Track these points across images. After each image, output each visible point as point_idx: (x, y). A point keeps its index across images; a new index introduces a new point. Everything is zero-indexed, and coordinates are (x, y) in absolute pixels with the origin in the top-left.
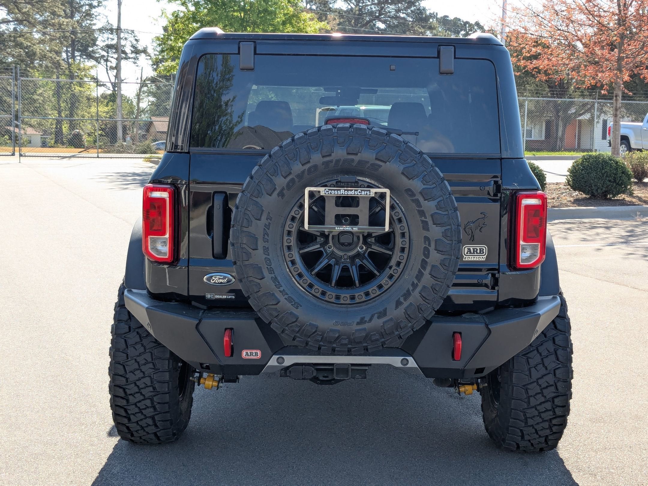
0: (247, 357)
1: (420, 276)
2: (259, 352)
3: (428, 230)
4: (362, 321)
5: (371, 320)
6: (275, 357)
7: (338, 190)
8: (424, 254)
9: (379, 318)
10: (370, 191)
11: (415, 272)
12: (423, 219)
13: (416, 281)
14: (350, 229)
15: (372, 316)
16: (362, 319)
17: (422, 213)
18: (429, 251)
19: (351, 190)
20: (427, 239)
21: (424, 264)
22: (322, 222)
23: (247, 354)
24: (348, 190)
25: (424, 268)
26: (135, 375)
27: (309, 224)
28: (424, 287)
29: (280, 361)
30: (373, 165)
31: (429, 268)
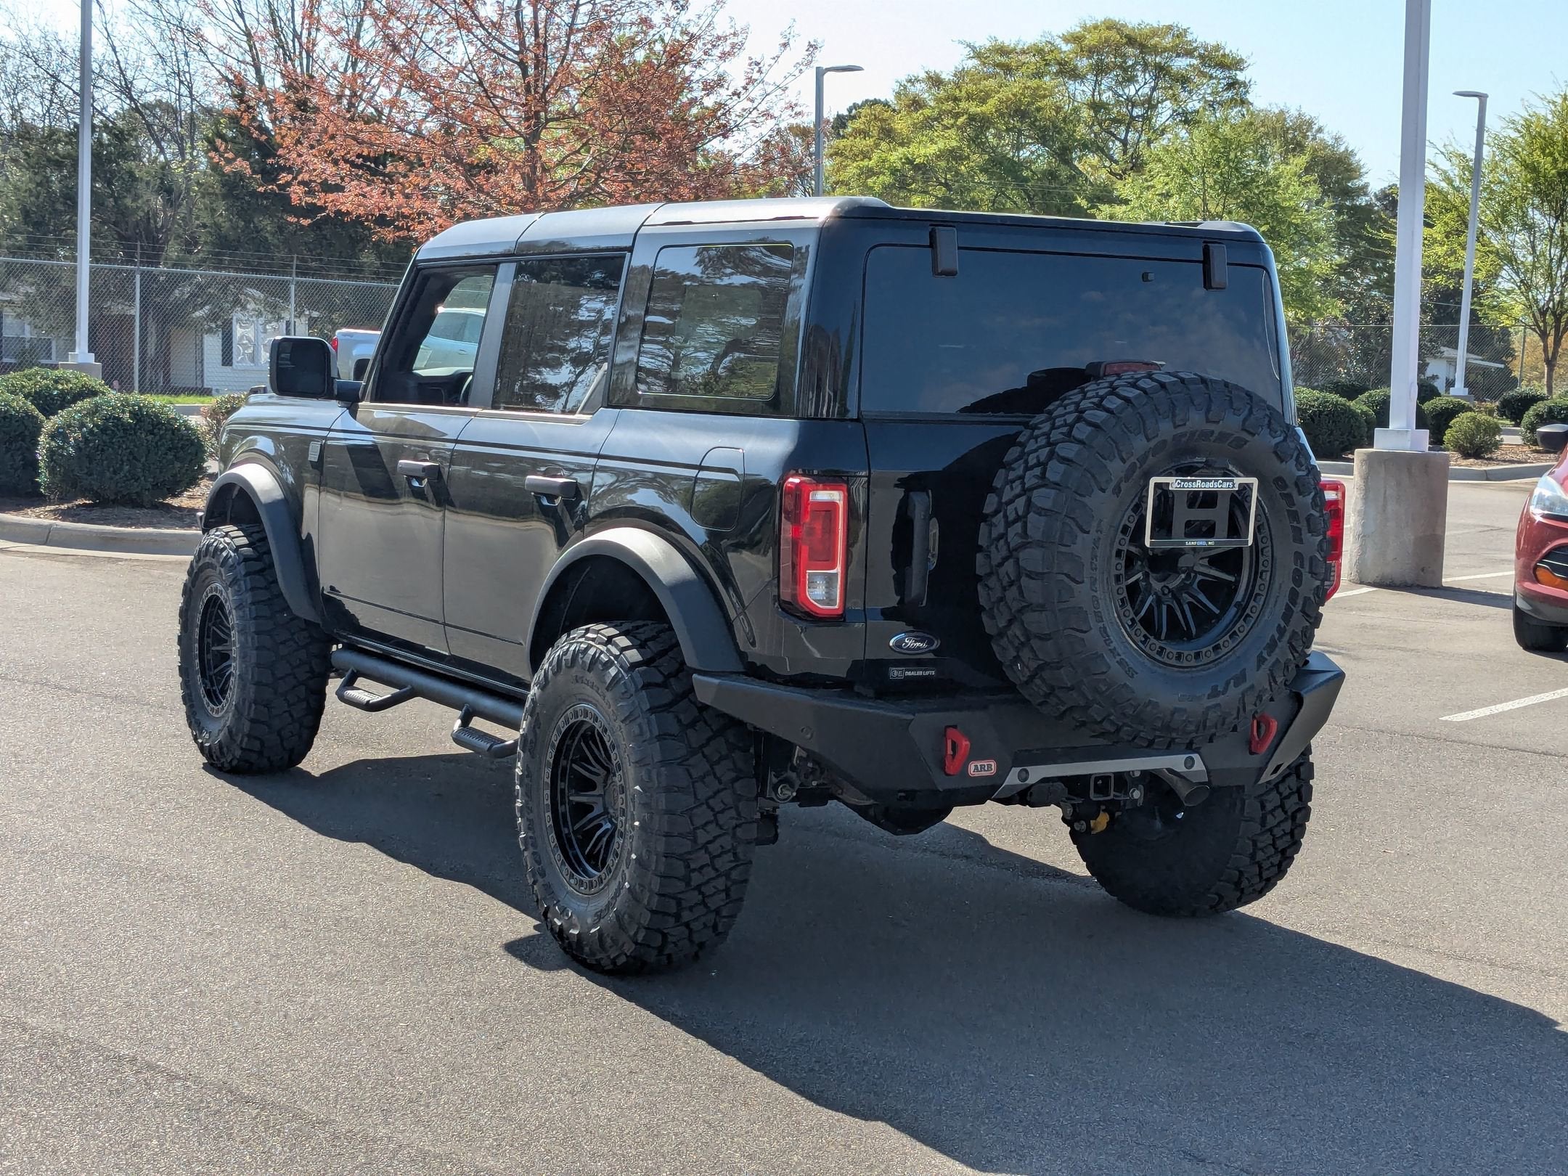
0: (977, 774)
1: (1287, 616)
2: (993, 764)
3: (1301, 541)
4: (1215, 693)
5: (1226, 689)
6: (1015, 771)
7: (1193, 481)
8: (1294, 580)
9: (1236, 685)
10: (1232, 481)
11: (1280, 609)
12: (1295, 524)
13: (1283, 624)
14: (1204, 543)
15: (1228, 684)
16: (1215, 688)
17: (1294, 516)
18: (1301, 575)
19: (1210, 481)
20: (1299, 556)
21: (1294, 595)
22: (1169, 534)
23: (974, 769)
24: (1205, 481)
25: (1294, 603)
26: (708, 832)
27: (1152, 537)
28: (1294, 633)
29: (1024, 776)
30: (1238, 439)
31: (1300, 601)
